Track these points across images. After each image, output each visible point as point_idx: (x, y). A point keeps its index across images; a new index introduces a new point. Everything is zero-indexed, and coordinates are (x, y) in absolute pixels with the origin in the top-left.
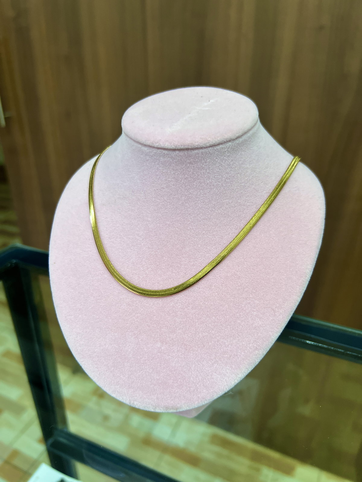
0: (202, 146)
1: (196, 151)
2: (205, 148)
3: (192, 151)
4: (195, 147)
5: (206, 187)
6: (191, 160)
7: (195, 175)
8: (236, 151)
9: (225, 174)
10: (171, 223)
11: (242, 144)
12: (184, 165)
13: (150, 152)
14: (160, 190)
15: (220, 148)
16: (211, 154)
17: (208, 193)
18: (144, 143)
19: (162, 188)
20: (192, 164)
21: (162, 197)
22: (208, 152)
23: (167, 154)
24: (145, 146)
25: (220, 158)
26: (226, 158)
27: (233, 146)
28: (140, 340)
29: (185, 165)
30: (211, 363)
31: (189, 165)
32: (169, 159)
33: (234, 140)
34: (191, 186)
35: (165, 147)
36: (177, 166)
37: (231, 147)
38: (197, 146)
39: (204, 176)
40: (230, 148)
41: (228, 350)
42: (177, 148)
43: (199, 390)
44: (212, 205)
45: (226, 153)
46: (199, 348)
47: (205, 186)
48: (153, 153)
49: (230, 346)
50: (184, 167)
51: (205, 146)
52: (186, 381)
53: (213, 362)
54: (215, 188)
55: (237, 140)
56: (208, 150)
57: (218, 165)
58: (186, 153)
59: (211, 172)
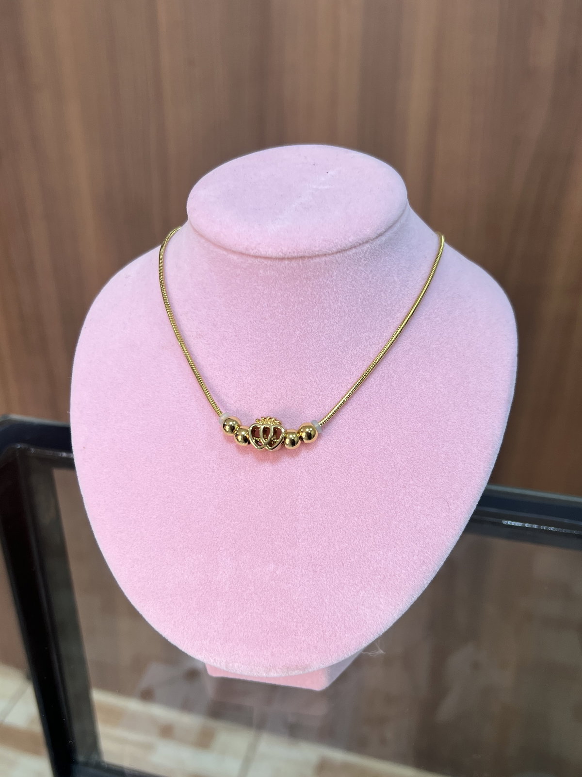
0: (326, 252)
1: (317, 260)
2: (329, 254)
3: (310, 259)
4: (315, 254)
5: (334, 314)
6: (309, 273)
7: (315, 297)
8: (376, 256)
9: (361, 293)
10: (280, 373)
11: (386, 245)
12: (298, 282)
13: (242, 262)
14: (260, 321)
15: (354, 253)
16: (339, 264)
17: (337, 323)
18: (233, 249)
19: (262, 319)
20: (310, 280)
21: (263, 332)
22: (335, 261)
23: (270, 265)
24: (234, 252)
25: (352, 268)
26: (362, 269)
27: (372, 249)
28: (240, 562)
29: (300, 282)
30: (355, 591)
31: (305, 281)
32: (273, 274)
33: (373, 240)
34: (309, 313)
35: (267, 255)
36: (287, 283)
37: (369, 250)
38: (318, 251)
39: (329, 298)
40: (368, 253)
41: (380, 568)
42: (286, 257)
43: (338, 634)
44: (343, 342)
45: (362, 261)
46: (336, 568)
47: (331, 313)
48: (247, 265)
49: (383, 561)
50: (297, 286)
51: (330, 252)
52: (317, 621)
53: (358, 588)
54: (347, 316)
55: (377, 240)
56: (334, 258)
57: (351, 280)
58: (301, 264)
59: (340, 290)
